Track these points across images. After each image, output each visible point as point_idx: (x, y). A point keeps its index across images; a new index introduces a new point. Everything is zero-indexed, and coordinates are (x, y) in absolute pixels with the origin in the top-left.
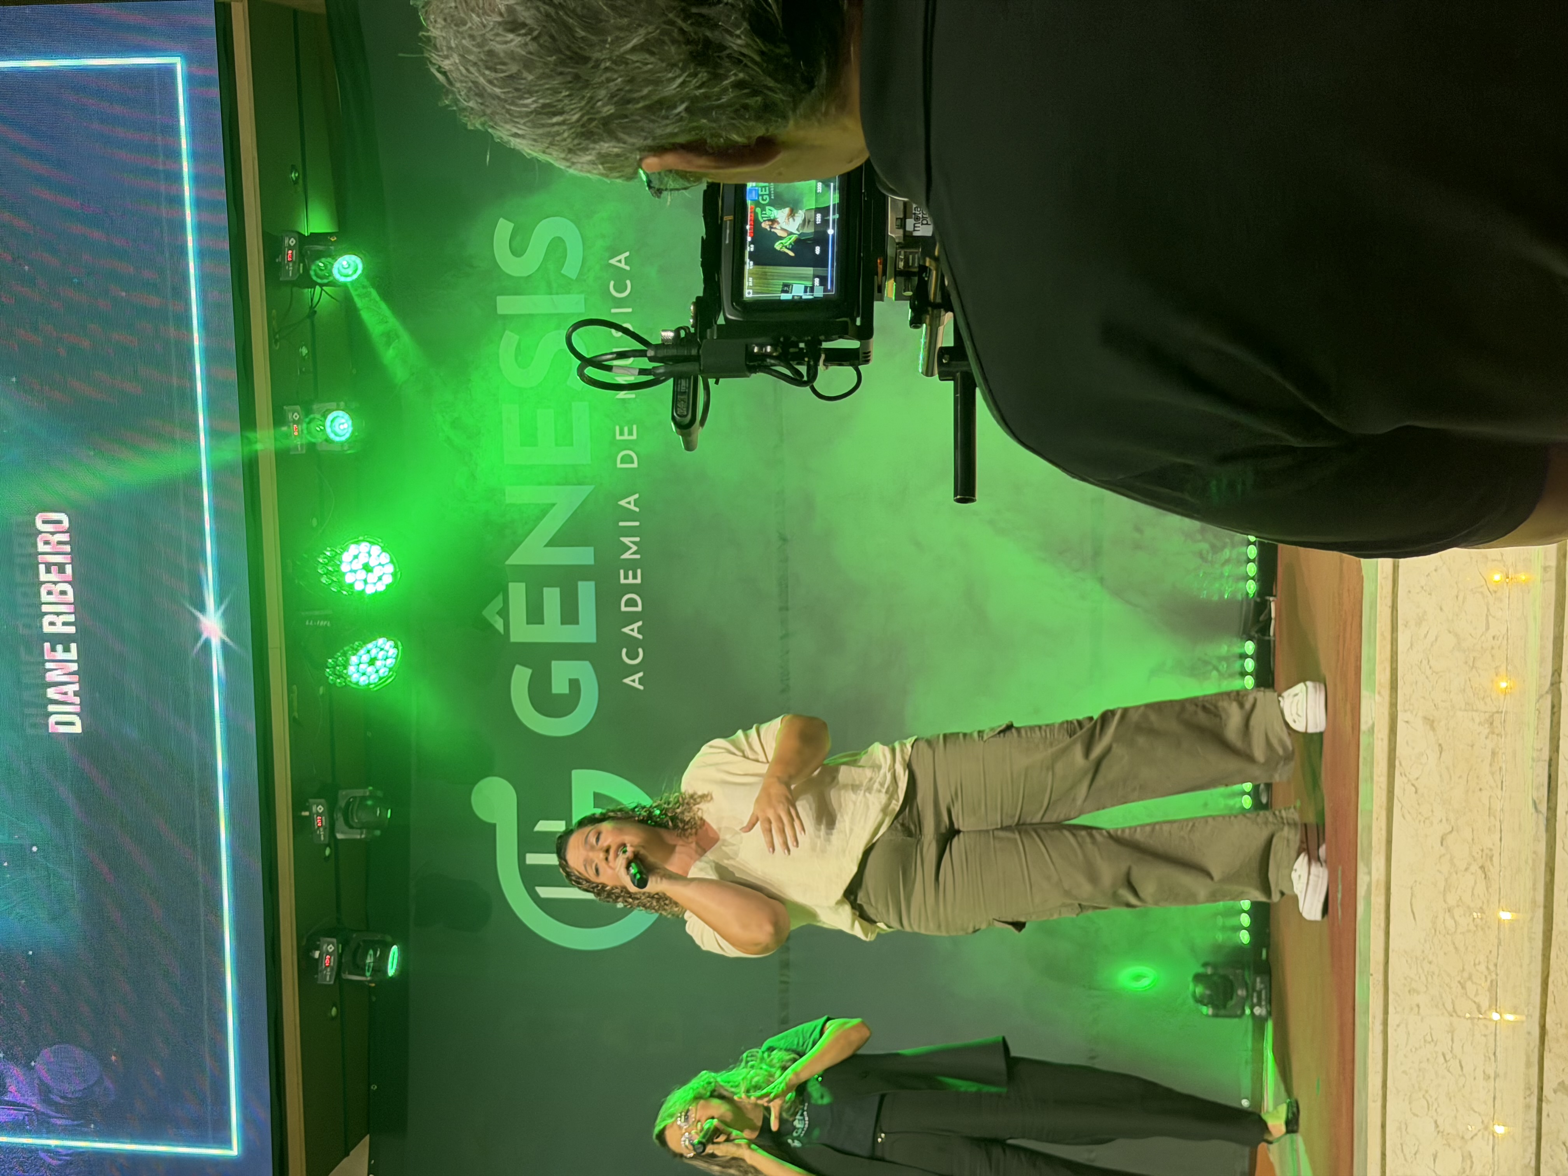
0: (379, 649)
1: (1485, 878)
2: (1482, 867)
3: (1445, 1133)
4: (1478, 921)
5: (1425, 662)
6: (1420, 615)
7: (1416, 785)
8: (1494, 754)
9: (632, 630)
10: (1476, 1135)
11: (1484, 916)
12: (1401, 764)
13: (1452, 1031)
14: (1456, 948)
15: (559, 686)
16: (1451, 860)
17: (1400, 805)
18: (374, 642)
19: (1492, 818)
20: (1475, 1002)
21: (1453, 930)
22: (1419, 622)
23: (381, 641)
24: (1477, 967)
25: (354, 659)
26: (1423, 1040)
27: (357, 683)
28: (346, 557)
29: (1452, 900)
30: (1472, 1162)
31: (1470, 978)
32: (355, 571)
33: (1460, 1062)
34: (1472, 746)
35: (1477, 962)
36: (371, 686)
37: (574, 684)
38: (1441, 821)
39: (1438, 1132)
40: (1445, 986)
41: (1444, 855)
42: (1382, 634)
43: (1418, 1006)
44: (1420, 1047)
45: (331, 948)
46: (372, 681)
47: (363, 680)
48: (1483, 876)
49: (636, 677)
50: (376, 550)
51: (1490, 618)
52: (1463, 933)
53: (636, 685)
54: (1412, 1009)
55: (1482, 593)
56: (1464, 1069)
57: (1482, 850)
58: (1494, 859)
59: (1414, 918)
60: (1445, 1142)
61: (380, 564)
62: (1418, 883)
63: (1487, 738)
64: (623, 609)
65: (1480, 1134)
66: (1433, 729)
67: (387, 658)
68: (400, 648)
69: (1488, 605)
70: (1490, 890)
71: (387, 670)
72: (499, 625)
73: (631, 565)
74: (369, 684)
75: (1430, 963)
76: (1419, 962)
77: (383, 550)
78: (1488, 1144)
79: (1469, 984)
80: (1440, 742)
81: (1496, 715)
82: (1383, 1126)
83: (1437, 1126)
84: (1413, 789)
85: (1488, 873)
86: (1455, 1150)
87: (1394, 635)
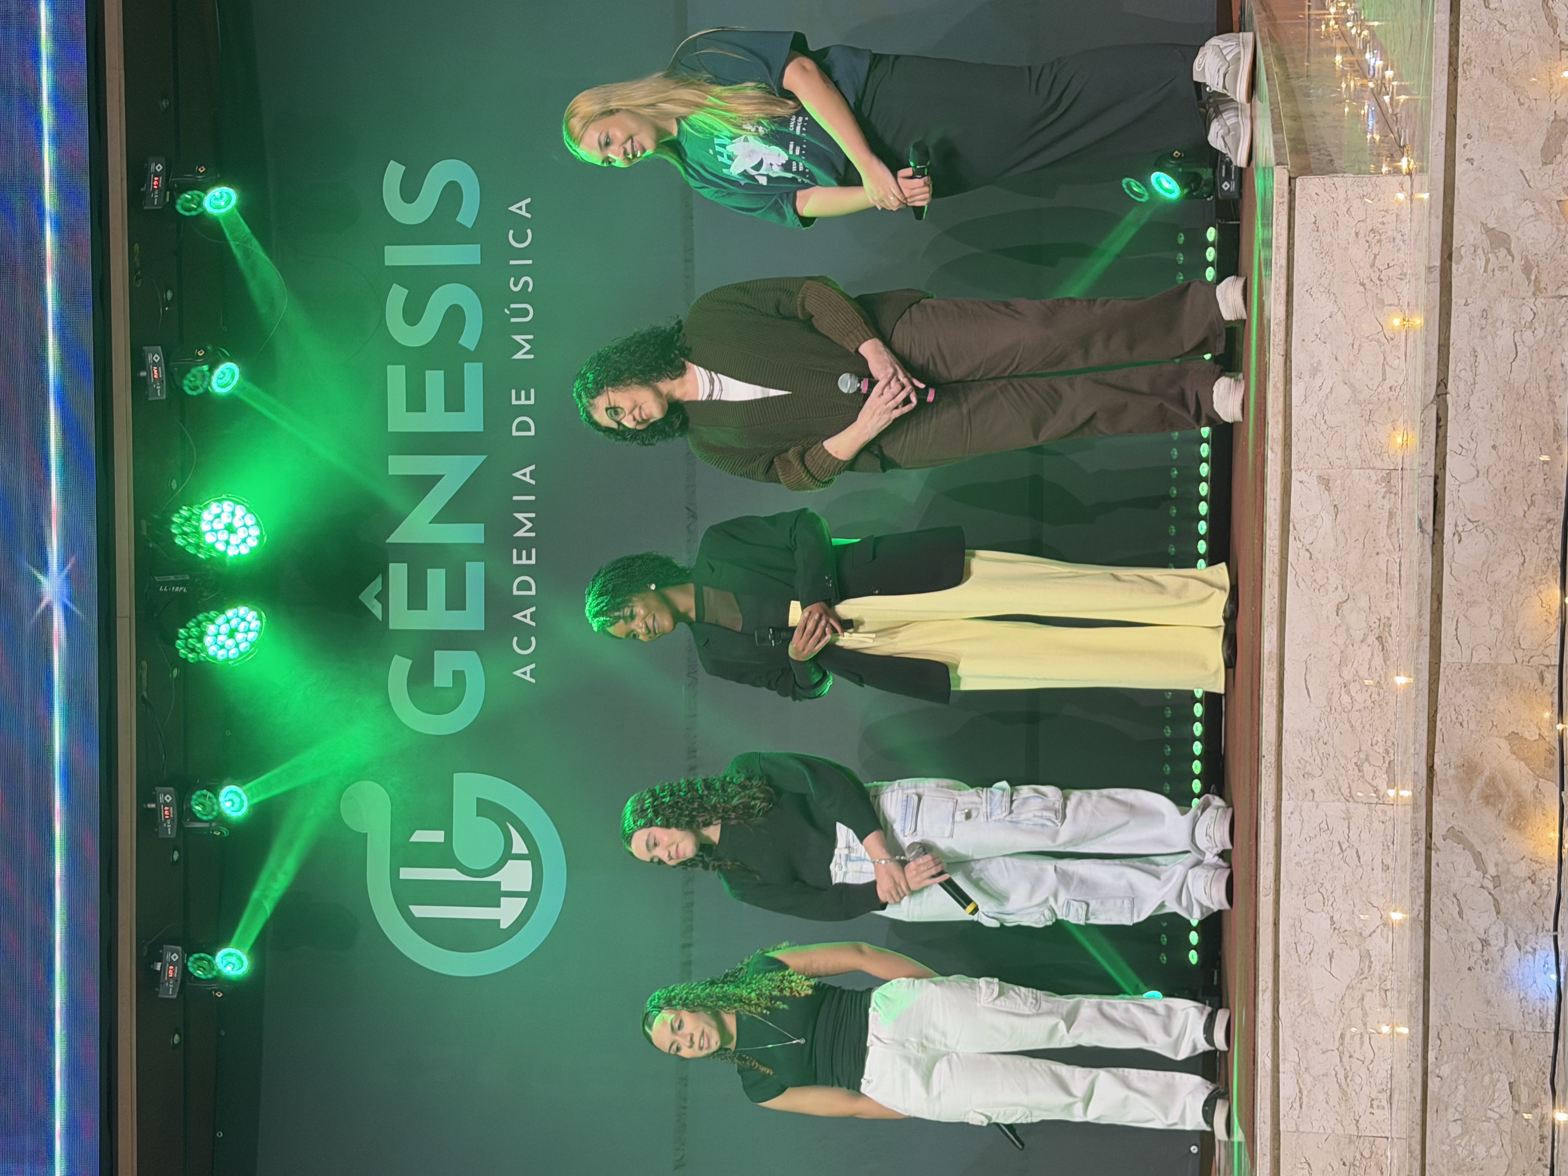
0: (239, 620)
1: (1383, 650)
2: (1379, 638)
3: (1341, 931)
4: (1375, 696)
5: (1319, 417)
6: (1315, 365)
7: (1311, 550)
8: (1391, 515)
9: (524, 616)
10: (1374, 931)
11: (1381, 691)
12: (1295, 529)
13: (1348, 818)
14: (1352, 727)
15: (442, 678)
16: (1348, 630)
17: (1294, 572)
18: (235, 610)
19: (1390, 585)
20: (1372, 786)
21: (1350, 708)
22: (1315, 371)
23: (242, 610)
24: (1376, 747)
25: (211, 629)
26: (1318, 828)
27: (214, 658)
28: (206, 516)
29: (1348, 674)
30: (1371, 962)
31: (1367, 760)
32: (217, 531)
33: (1357, 852)
34: (1369, 506)
35: (1374, 743)
36: (230, 663)
37: (459, 676)
38: (1336, 588)
39: (1335, 929)
40: (1341, 769)
41: (1340, 626)
42: (1275, 386)
43: (1313, 791)
44: (1316, 836)
45: (175, 957)
46: (231, 656)
47: (221, 654)
48: (1381, 648)
49: (528, 669)
50: (240, 511)
51: (1387, 367)
52: (1359, 710)
53: (528, 678)
54: (1306, 795)
55: (1378, 341)
56: (1361, 860)
57: (1380, 620)
58: (1392, 629)
59: (1309, 695)
60: (1341, 940)
61: (245, 525)
62: (1312, 657)
63: (1384, 497)
64: (515, 592)
65: (1379, 930)
66: (1328, 488)
67: (249, 630)
68: (264, 620)
69: (1384, 352)
70: (1388, 662)
71: (249, 644)
72: (377, 609)
73: (524, 545)
74: (228, 659)
75: (1326, 744)
76: (1313, 743)
77: (249, 511)
78: (1387, 942)
79: (1366, 765)
80: (1336, 503)
81: (1393, 473)
82: (1276, 924)
83: (1333, 923)
84: (1308, 555)
85: (1386, 644)
86: (1351, 949)
87: (1288, 387)
